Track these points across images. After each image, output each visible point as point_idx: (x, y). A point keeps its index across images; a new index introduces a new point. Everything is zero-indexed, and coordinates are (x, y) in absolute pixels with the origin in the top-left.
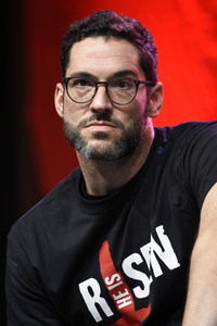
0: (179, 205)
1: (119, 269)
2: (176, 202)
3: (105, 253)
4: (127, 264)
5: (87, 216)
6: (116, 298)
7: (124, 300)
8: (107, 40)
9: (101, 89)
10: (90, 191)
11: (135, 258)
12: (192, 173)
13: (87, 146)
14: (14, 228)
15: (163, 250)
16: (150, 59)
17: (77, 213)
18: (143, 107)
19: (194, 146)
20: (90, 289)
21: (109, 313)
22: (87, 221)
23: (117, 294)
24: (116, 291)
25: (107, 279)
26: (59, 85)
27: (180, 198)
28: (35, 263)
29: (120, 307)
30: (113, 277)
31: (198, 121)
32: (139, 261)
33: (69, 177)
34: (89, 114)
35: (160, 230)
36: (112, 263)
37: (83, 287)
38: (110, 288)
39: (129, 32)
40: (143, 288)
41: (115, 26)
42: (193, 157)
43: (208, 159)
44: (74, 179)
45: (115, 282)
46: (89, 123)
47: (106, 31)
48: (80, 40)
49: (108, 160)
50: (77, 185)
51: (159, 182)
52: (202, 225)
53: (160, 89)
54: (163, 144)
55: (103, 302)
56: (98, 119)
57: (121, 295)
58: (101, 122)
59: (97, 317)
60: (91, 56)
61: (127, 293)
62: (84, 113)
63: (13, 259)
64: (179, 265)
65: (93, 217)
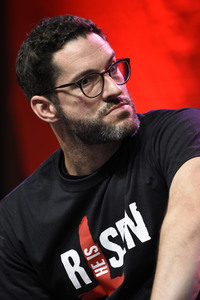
0: (150, 184)
1: (97, 242)
2: (148, 182)
3: (84, 227)
4: (104, 237)
5: (67, 194)
6: (93, 267)
7: (101, 269)
10: (72, 172)
11: (111, 232)
15: (136, 225)
17: (58, 191)
19: (163, 132)
20: (70, 259)
21: (87, 281)
22: (68, 198)
23: (95, 264)
24: (94, 261)
25: (86, 250)
27: (151, 178)
29: (97, 275)
30: (92, 248)
31: (168, 108)
32: (114, 234)
35: (133, 207)
36: (90, 236)
37: (64, 257)
38: (88, 259)
40: (118, 259)
45: (93, 253)
52: (171, 202)
55: (82, 271)
57: (99, 265)
59: (77, 285)
61: (104, 263)
63: (0, 234)
64: (150, 238)
65: (74, 195)
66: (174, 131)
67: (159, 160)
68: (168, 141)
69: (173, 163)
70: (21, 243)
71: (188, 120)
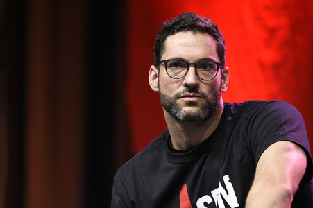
0: (241, 161)
1: (194, 206)
2: (240, 159)
3: (184, 193)
4: (200, 203)
5: (172, 165)
8: (195, 33)
9: (192, 69)
10: (175, 147)
11: (207, 199)
12: (253, 137)
13: (182, 111)
14: (119, 172)
15: (228, 194)
16: (223, 48)
17: (165, 163)
18: (219, 84)
19: (255, 119)
22: (171, 169)
26: (153, 67)
27: (242, 156)
28: (133, 198)
31: (261, 100)
32: (209, 200)
33: (161, 136)
34: (182, 88)
35: (226, 178)
36: (189, 201)
39: (210, 28)
41: (200, 23)
42: (254, 125)
43: (265, 128)
44: (164, 137)
46: (182, 95)
47: (193, 27)
48: (173, 34)
49: (196, 121)
50: (166, 142)
51: (228, 142)
52: (257, 177)
53: (227, 72)
54: (232, 115)
56: (190, 92)
58: (191, 94)
60: (183, 45)
62: (178, 87)
63: (117, 195)
64: (238, 205)
65: (176, 166)
66: (264, 118)
67: (250, 142)
68: (259, 126)
69: (262, 145)
70: (133, 202)
71: (277, 110)
